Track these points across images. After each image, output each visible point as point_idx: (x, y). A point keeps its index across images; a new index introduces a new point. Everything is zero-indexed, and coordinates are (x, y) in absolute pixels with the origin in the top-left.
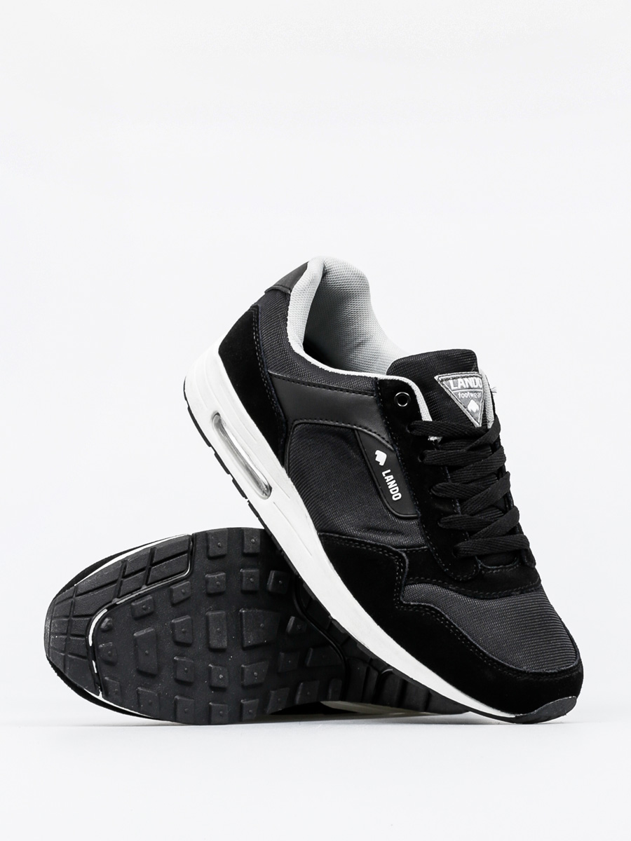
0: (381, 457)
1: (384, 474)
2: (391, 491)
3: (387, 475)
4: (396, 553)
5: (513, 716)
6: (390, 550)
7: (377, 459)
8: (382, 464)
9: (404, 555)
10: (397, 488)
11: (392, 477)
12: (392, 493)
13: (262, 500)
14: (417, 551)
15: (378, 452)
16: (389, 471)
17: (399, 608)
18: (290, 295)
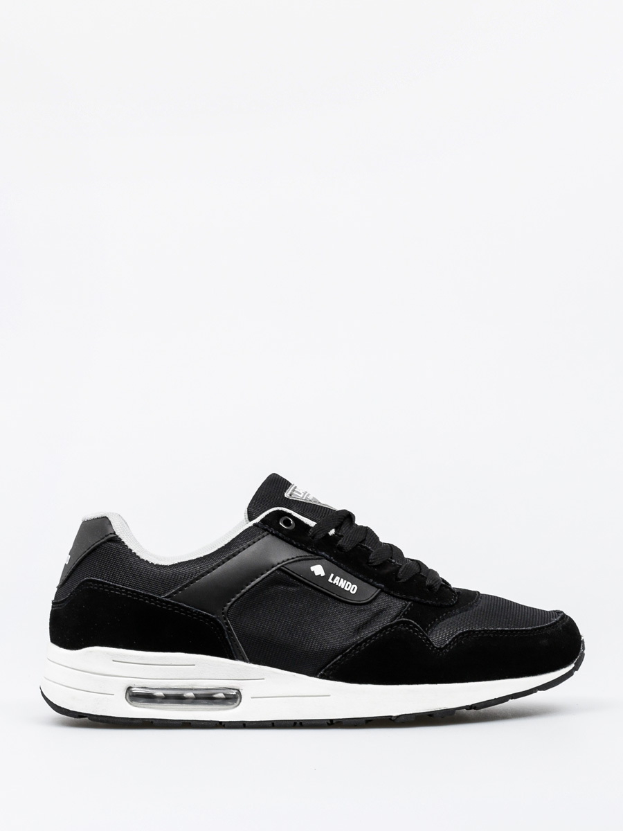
0: (318, 570)
1: (330, 580)
2: (346, 589)
3: (333, 579)
4: (398, 623)
5: (573, 666)
6: (391, 626)
7: (316, 574)
8: (323, 574)
9: (404, 619)
10: (348, 583)
11: (338, 578)
12: (348, 589)
13: (236, 709)
14: (407, 610)
15: (313, 568)
16: (332, 575)
17: (443, 654)
18: (117, 536)
